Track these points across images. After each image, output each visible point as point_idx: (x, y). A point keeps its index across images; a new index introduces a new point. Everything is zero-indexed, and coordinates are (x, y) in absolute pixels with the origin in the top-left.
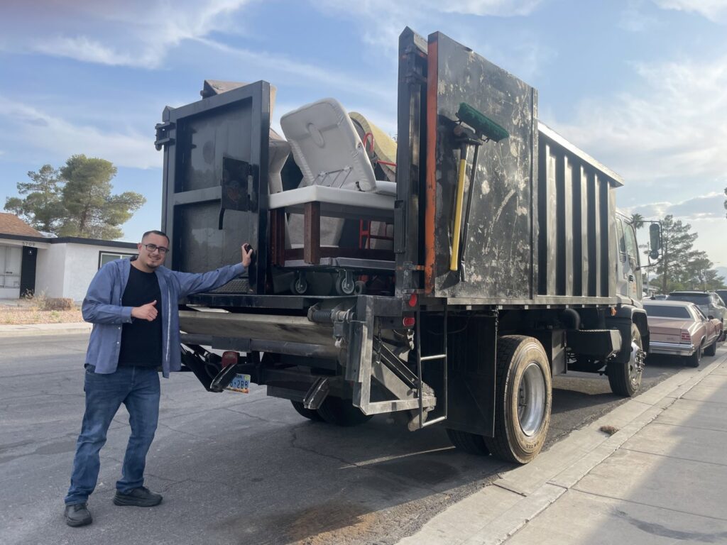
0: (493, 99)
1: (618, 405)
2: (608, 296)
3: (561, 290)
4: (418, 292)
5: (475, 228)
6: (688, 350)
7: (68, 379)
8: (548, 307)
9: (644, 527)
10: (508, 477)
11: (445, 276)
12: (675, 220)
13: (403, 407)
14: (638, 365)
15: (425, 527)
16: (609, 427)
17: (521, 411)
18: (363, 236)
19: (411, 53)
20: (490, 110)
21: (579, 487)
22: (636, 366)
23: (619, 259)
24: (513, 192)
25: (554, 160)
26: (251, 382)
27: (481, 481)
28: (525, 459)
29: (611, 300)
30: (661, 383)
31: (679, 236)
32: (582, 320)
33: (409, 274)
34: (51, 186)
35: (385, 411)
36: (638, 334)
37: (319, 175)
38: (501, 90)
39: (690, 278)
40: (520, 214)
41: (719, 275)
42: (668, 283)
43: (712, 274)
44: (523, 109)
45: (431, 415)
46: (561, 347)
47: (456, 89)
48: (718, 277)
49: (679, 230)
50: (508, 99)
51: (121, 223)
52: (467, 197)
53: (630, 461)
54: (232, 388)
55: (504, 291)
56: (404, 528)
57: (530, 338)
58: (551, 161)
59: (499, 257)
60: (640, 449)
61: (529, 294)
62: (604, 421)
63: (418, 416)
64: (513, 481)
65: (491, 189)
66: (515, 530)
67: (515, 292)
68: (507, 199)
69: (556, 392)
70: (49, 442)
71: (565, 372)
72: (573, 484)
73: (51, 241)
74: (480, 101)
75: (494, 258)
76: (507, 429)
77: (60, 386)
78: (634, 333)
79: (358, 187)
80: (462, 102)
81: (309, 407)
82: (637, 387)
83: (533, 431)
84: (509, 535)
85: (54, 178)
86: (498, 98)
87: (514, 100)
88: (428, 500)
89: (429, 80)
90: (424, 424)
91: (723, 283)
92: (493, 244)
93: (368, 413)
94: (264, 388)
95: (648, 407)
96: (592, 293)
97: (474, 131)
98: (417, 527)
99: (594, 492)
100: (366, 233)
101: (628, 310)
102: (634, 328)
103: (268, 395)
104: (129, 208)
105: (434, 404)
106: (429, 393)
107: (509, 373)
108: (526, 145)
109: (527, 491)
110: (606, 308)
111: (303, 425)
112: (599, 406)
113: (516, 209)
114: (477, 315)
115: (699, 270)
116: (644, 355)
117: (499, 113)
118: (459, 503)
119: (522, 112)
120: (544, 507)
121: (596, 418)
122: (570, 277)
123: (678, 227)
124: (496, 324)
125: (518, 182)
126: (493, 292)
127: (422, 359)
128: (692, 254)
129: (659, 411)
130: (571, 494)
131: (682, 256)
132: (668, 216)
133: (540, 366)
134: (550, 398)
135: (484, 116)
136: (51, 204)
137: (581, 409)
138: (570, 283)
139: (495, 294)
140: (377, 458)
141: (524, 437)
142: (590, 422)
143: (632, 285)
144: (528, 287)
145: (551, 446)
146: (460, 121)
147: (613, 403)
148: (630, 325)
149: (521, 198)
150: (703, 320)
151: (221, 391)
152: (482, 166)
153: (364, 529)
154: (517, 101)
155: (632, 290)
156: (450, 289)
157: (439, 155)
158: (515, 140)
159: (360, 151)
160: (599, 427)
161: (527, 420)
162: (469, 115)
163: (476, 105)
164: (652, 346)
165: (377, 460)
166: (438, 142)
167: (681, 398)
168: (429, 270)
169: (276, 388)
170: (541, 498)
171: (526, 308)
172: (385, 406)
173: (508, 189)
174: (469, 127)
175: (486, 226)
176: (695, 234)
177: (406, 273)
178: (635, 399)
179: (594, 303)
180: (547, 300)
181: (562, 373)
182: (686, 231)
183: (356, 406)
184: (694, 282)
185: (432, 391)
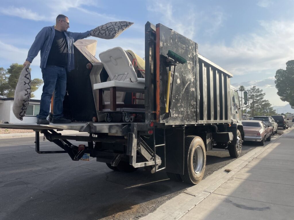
0: (181, 48)
1: (232, 161)
2: (227, 119)
3: (209, 118)
4: (154, 121)
5: (175, 96)
6: (260, 139)
7: (15, 157)
8: (204, 125)
9: (238, 206)
10: (189, 190)
11: (164, 115)
12: (257, 88)
13: (149, 164)
14: (240, 145)
15: (158, 209)
16: (228, 170)
17: (195, 164)
18: (133, 99)
19: (150, 31)
20: (180, 52)
21: (215, 192)
22: (239, 146)
23: (232, 105)
24: (189, 82)
25: (206, 69)
26: (90, 156)
27: (179, 191)
28: (196, 182)
29: (229, 121)
30: (249, 152)
31: (259, 94)
32: (219, 129)
33: (150, 115)
34: (3, 76)
35: (142, 166)
36: (240, 133)
37: (115, 76)
38: (184, 44)
39: (263, 110)
40: (192, 91)
41: (274, 109)
42: (254, 112)
43: (271, 109)
44: (192, 51)
45: (160, 167)
46: (210, 139)
47: (167, 45)
48: (273, 110)
49: (258, 92)
50: (187, 47)
51: (34, 91)
52: (171, 85)
53: (234, 182)
54: (83, 159)
55: (186, 120)
56: (150, 210)
57: (197, 137)
58: (204, 69)
59: (184, 107)
60: (239, 178)
61: (196, 120)
62: (226, 167)
63: (155, 168)
64: (191, 191)
65: (181, 82)
66: (191, 208)
67: (190, 120)
68: (187, 85)
69: (208, 157)
70: (9, 182)
71: (212, 149)
72: (213, 191)
73: (4, 99)
74: (176, 49)
75: (182, 108)
76: (189, 171)
77: (11, 159)
78: (238, 133)
79: (131, 80)
80: (169, 50)
81: (113, 166)
82: (239, 154)
83: (199, 172)
84: (188, 211)
85: (5, 73)
86: (183, 47)
87: (189, 48)
88: (159, 199)
89: (157, 41)
90: (157, 171)
91: (275, 112)
92: (182, 102)
93: (135, 167)
94: (95, 158)
95: (243, 161)
96: (221, 118)
97: (174, 60)
98: (155, 209)
99: (221, 194)
100: (134, 97)
101: (236, 125)
102: (238, 131)
103: (97, 161)
104: (37, 85)
105: (161, 163)
106: (159, 159)
107: (189, 150)
108: (194, 64)
109: (196, 194)
110: (227, 124)
111: (111, 172)
112: (225, 162)
113: (190, 89)
114: (177, 129)
115: (266, 107)
116: (242, 142)
117: (183, 53)
118: (171, 200)
119: (192, 52)
120: (202, 200)
121: (223, 166)
122: (212, 113)
123: (258, 91)
124: (184, 132)
125: (191, 79)
126: (182, 120)
127: (156, 146)
128: (263, 101)
129: (247, 163)
130: (212, 195)
131: (259, 102)
132: (254, 86)
133: (201, 147)
134: (205, 159)
135: (177, 55)
136: (3, 84)
137: (218, 163)
138: (213, 115)
139: (183, 121)
140: (140, 184)
141: (196, 174)
142: (221, 168)
143: (237, 115)
144: (195, 118)
145: (206, 177)
146: (169, 57)
147: (230, 160)
148: (236, 130)
149: (192, 84)
150: (265, 127)
151: (78, 160)
152: (177, 73)
153: (135, 211)
154: (190, 48)
155: (237, 117)
156: (166, 119)
157: (161, 70)
158: (189, 63)
159: (131, 67)
160: (224, 170)
161: (197, 168)
162: (172, 55)
163: (174, 51)
164: (245, 138)
165: (140, 185)
166: (160, 65)
167: (256, 158)
168: (158, 113)
169: (100, 159)
170: (201, 196)
171: (196, 125)
172: (142, 164)
173: (187, 81)
174: (172, 59)
175: (179, 95)
176: (264, 93)
177: (149, 114)
178: (239, 158)
179: (222, 122)
180: (204, 122)
181: (211, 149)
182: (261, 92)
183: (131, 165)
184: (264, 112)
185: (160, 158)
